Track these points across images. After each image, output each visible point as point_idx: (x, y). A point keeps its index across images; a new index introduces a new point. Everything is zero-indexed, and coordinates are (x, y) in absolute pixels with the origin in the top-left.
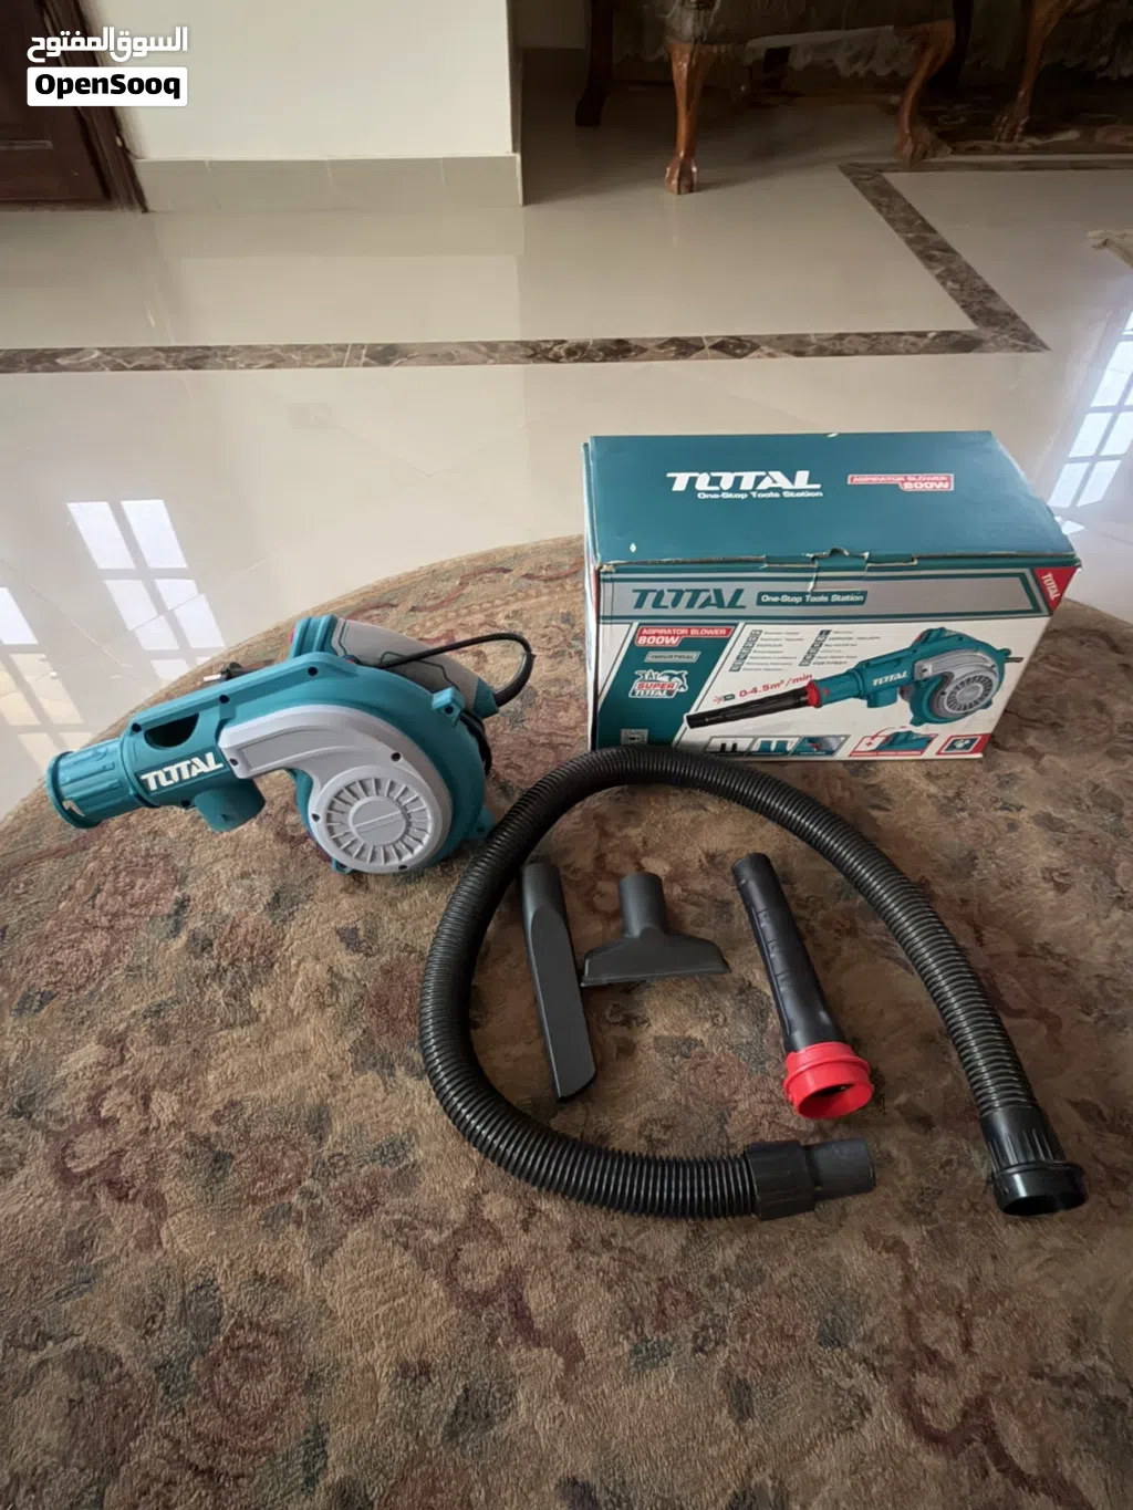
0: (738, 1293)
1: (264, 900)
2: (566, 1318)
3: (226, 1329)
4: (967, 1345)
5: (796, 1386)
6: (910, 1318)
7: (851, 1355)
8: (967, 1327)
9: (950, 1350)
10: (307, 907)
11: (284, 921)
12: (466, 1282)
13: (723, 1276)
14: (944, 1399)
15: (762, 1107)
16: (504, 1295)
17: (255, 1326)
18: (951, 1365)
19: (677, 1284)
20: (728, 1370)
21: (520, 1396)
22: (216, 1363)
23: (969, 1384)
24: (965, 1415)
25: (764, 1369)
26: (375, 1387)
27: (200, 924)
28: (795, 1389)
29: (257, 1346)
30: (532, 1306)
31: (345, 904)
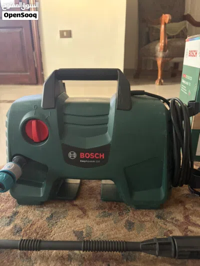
1: (47, 216)
10: (63, 221)
11: (53, 225)
27: (19, 222)
31: (79, 222)
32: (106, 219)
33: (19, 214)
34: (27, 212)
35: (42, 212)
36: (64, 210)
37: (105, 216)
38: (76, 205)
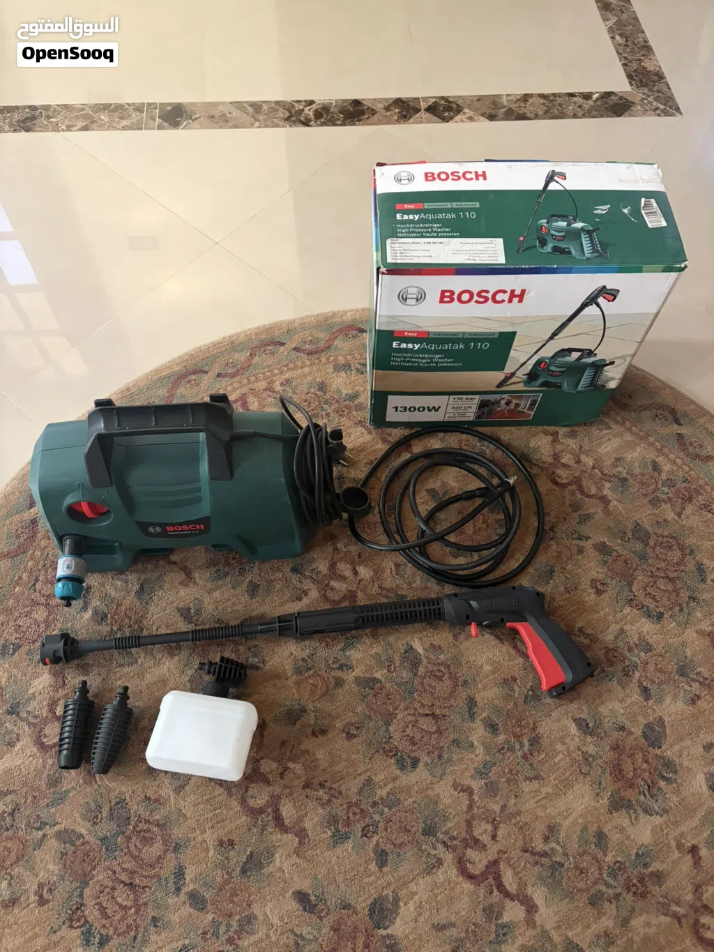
0: (386, 810)
1: (134, 589)
2: (301, 819)
3: (133, 823)
4: (494, 837)
5: (409, 853)
6: (469, 824)
7: (437, 840)
8: (496, 828)
9: (485, 839)
10: (160, 594)
11: (147, 603)
12: (252, 803)
13: (380, 802)
14: (478, 860)
15: (409, 717)
16: (270, 809)
17: (147, 822)
18: (485, 846)
19: (357, 805)
20: (377, 845)
21: (277, 855)
22: (129, 838)
23: (492, 853)
24: (487, 867)
25: (395, 845)
26: (207, 850)
28: (408, 855)
29: (148, 831)
30: (284, 814)
31: (183, 592)
32: (220, 582)
33: (92, 590)
34: (102, 584)
35: (126, 582)
36: (158, 574)
37: (218, 578)
38: (175, 563)
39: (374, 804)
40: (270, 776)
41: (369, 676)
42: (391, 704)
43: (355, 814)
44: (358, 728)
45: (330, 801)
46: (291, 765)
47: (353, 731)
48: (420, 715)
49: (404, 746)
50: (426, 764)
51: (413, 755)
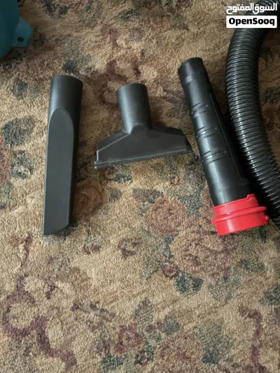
0: (163, 335)
2: (68, 343)
6: (254, 351)
7: (219, 368)
12: (14, 323)
13: (157, 326)
15: (193, 235)
16: (35, 331)
19: (130, 328)
30: (50, 337)
39: (150, 328)
40: (35, 295)
41: (149, 188)
42: (172, 219)
43: (129, 339)
44: (135, 244)
45: (101, 324)
46: (59, 284)
47: (130, 248)
48: (205, 233)
49: (185, 266)
50: (210, 286)
51: (196, 276)
